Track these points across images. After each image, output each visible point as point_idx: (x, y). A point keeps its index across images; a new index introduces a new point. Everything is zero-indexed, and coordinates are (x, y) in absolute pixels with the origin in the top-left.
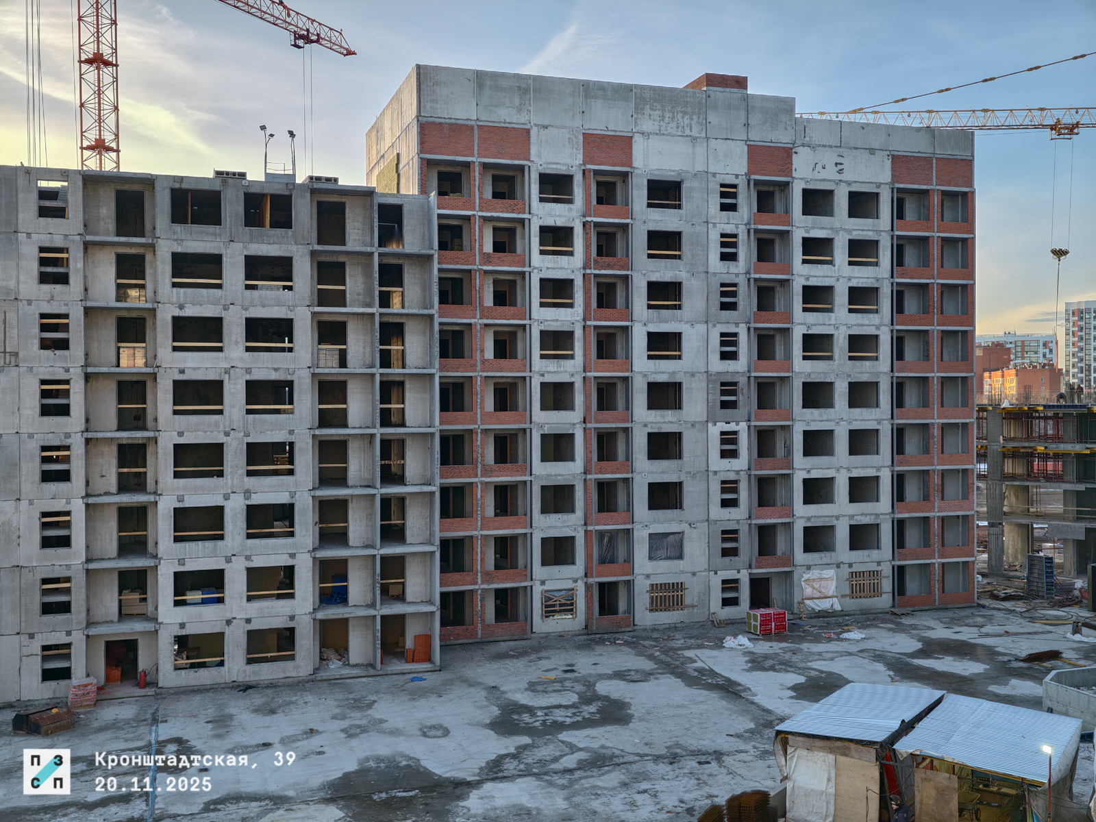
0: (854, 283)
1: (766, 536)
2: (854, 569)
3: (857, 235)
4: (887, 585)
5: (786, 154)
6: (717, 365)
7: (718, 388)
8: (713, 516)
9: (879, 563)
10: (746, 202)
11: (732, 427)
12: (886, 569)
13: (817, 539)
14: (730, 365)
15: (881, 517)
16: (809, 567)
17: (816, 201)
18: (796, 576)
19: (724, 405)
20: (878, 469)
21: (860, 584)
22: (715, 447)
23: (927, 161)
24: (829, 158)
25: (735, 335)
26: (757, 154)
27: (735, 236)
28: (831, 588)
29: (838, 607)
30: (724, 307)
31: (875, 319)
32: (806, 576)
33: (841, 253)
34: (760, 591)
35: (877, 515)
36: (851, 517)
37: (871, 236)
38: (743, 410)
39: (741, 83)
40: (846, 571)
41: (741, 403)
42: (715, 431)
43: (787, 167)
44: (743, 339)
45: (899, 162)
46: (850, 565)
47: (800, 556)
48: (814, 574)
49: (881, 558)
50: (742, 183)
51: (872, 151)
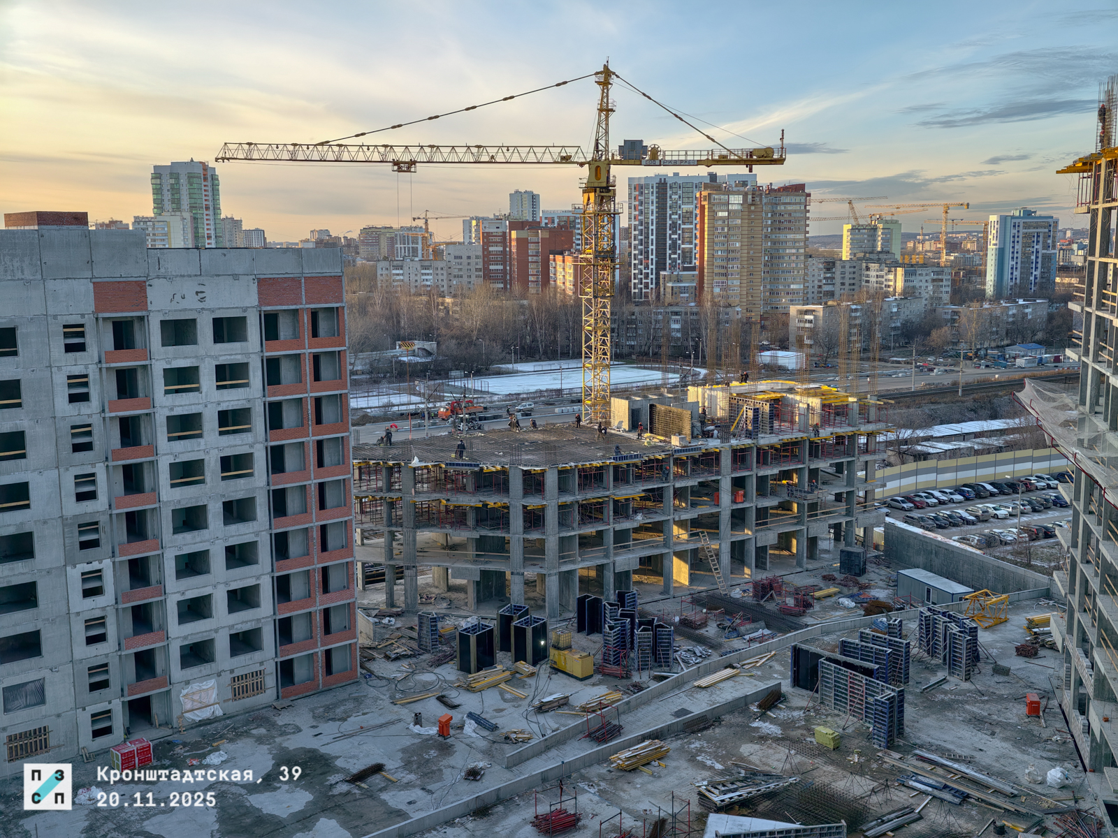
0: (224, 407)
1: (145, 662)
2: (236, 674)
3: (223, 360)
4: (271, 681)
5: (139, 289)
6: (74, 509)
7: (76, 530)
8: (77, 656)
9: (261, 663)
10: (100, 341)
11: (95, 566)
12: (270, 668)
13: (197, 654)
14: (88, 506)
15: (262, 621)
16: (188, 683)
17: (179, 332)
18: (173, 694)
19: (84, 545)
20: (258, 578)
21: (243, 686)
22: (77, 587)
23: (295, 281)
24: (189, 287)
25: (93, 475)
26: (104, 292)
27: (86, 376)
28: (213, 696)
29: (219, 713)
30: (77, 448)
31: (246, 438)
32: (185, 692)
33: (207, 379)
35: (258, 620)
36: (232, 627)
37: (239, 359)
38: (105, 547)
39: (81, 219)
40: (227, 678)
41: (102, 542)
42: (75, 573)
43: (142, 302)
44: (101, 478)
45: (266, 285)
46: (232, 671)
47: (177, 673)
48: (195, 686)
49: (266, 657)
50: (89, 321)
51: (236, 277)
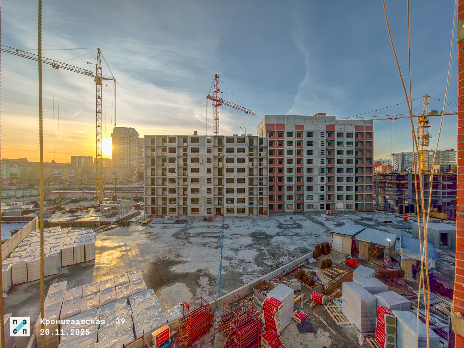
0: (348, 150)
1: (329, 197)
2: (347, 203)
3: (348, 141)
4: (354, 206)
5: (333, 127)
6: (320, 165)
7: (320, 169)
8: (319, 193)
9: (352, 202)
10: (326, 136)
11: (323, 176)
12: (354, 204)
13: (339, 197)
14: (322, 165)
16: (338, 203)
17: (340, 135)
18: (335, 204)
19: (322, 172)
20: (353, 185)
21: (348, 206)
22: (320, 180)
23: (363, 126)
24: (342, 127)
25: (324, 160)
26: (328, 127)
27: (324, 142)
28: (342, 207)
29: (344, 210)
30: (321, 155)
31: (352, 156)
32: (337, 204)
33: (345, 144)
34: (328, 207)
35: (352, 193)
36: (347, 194)
37: (351, 141)
38: (325, 173)
39: (325, 114)
40: (345, 204)
41: (325, 172)
42: (320, 177)
43: (334, 129)
44: (325, 160)
45: (356, 127)
46: (346, 203)
47: (336, 200)
48: (339, 204)
49: (353, 201)
50: (325, 132)
51: (351, 125)
